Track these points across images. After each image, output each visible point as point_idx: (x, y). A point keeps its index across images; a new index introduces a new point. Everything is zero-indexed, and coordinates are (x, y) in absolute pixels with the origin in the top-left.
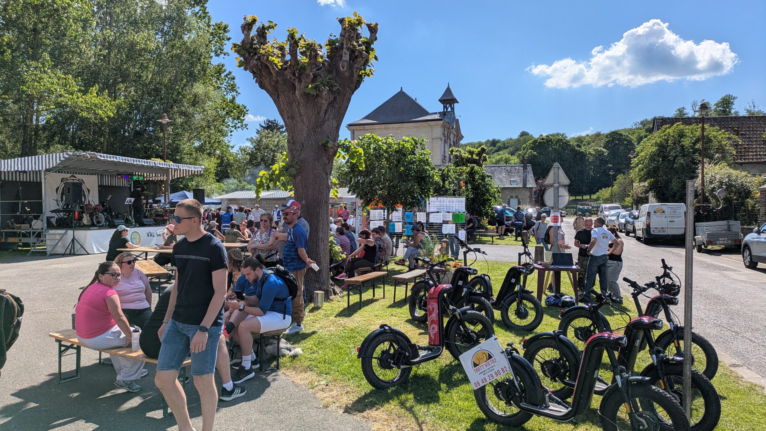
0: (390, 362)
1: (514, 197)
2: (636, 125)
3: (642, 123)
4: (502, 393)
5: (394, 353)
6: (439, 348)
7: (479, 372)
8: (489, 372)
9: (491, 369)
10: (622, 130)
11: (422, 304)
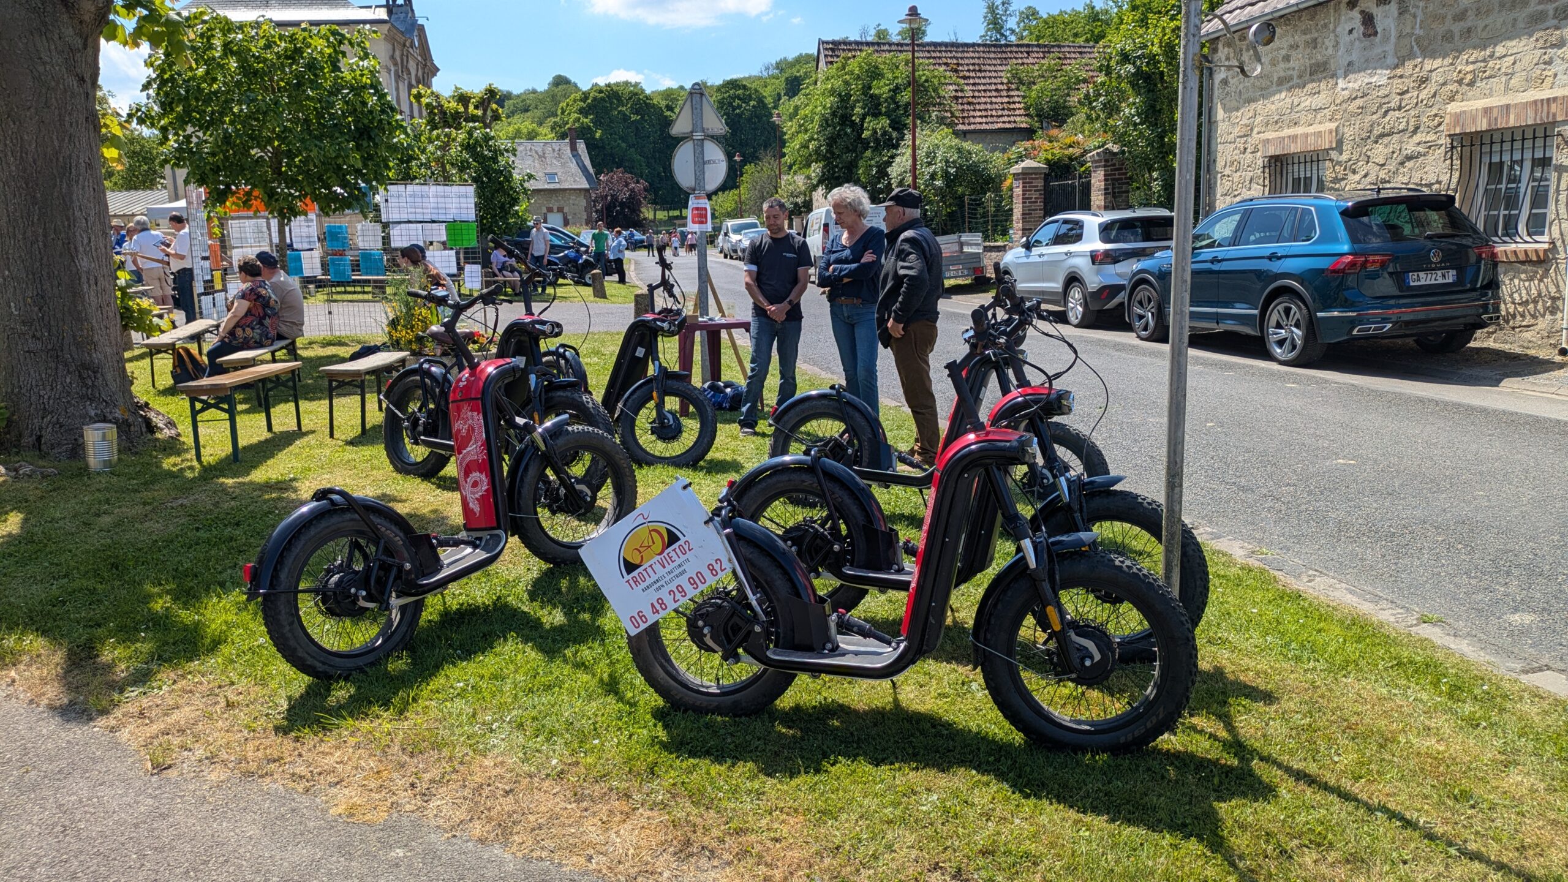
0: (356, 596)
1: (555, 210)
2: (767, 68)
3: (778, 66)
4: (711, 632)
5: (368, 570)
6: (498, 536)
7: (644, 585)
8: (671, 580)
9: (677, 572)
10: (745, 78)
11: (421, 428)
